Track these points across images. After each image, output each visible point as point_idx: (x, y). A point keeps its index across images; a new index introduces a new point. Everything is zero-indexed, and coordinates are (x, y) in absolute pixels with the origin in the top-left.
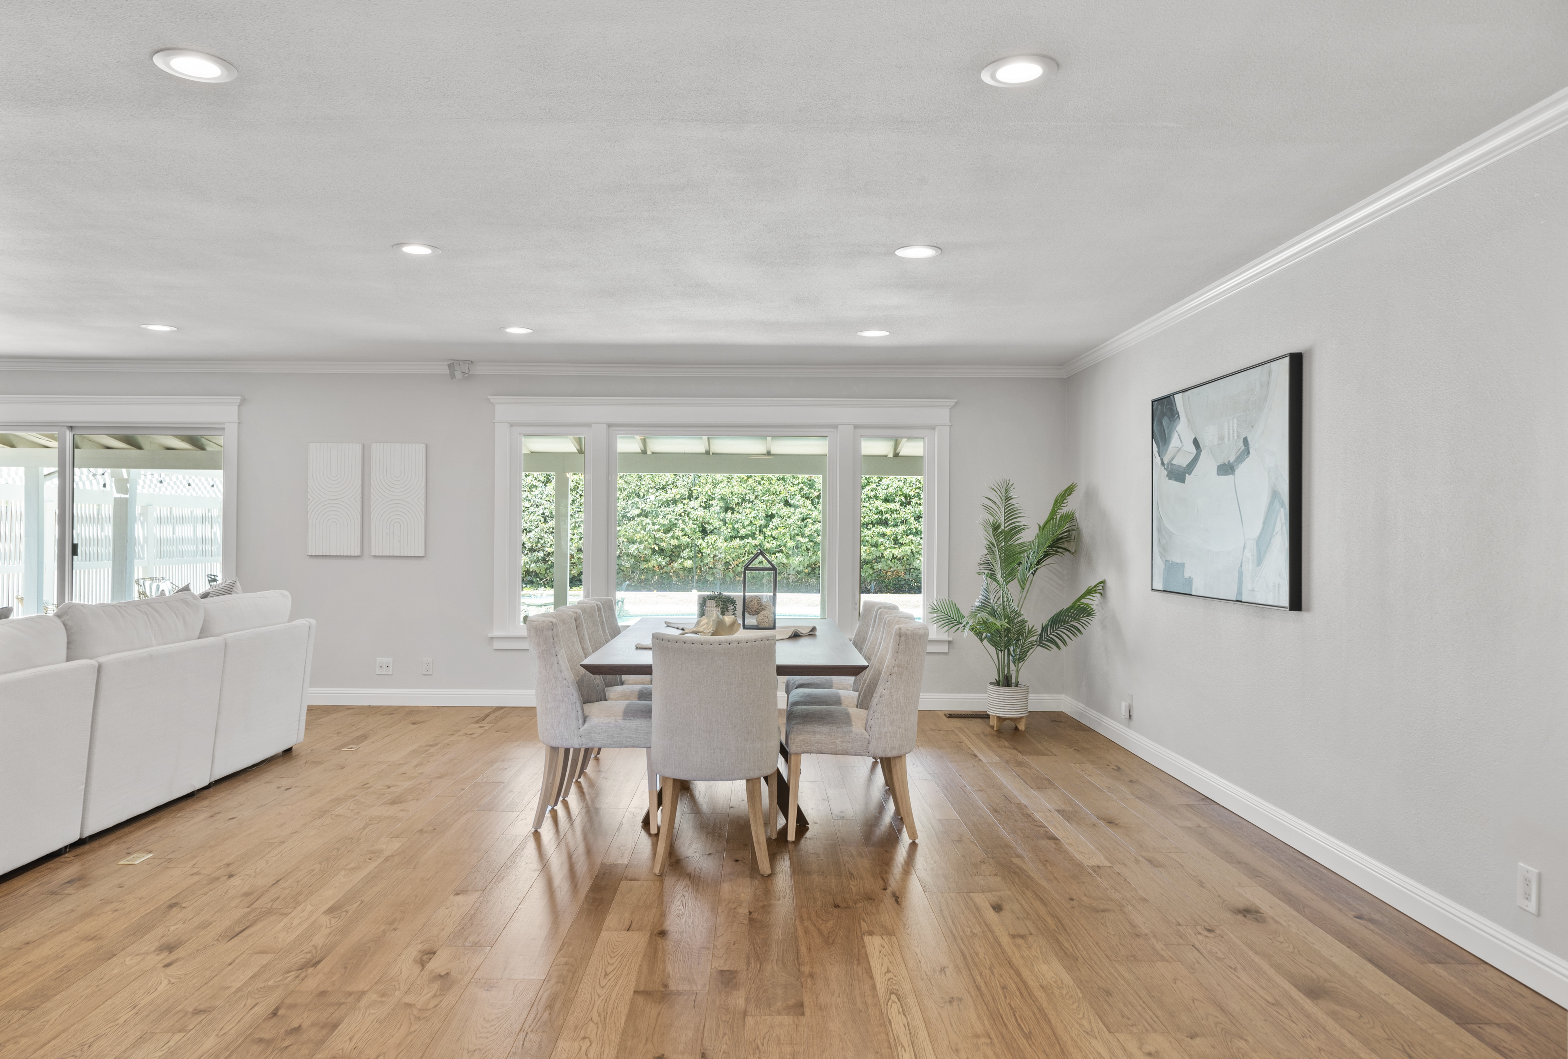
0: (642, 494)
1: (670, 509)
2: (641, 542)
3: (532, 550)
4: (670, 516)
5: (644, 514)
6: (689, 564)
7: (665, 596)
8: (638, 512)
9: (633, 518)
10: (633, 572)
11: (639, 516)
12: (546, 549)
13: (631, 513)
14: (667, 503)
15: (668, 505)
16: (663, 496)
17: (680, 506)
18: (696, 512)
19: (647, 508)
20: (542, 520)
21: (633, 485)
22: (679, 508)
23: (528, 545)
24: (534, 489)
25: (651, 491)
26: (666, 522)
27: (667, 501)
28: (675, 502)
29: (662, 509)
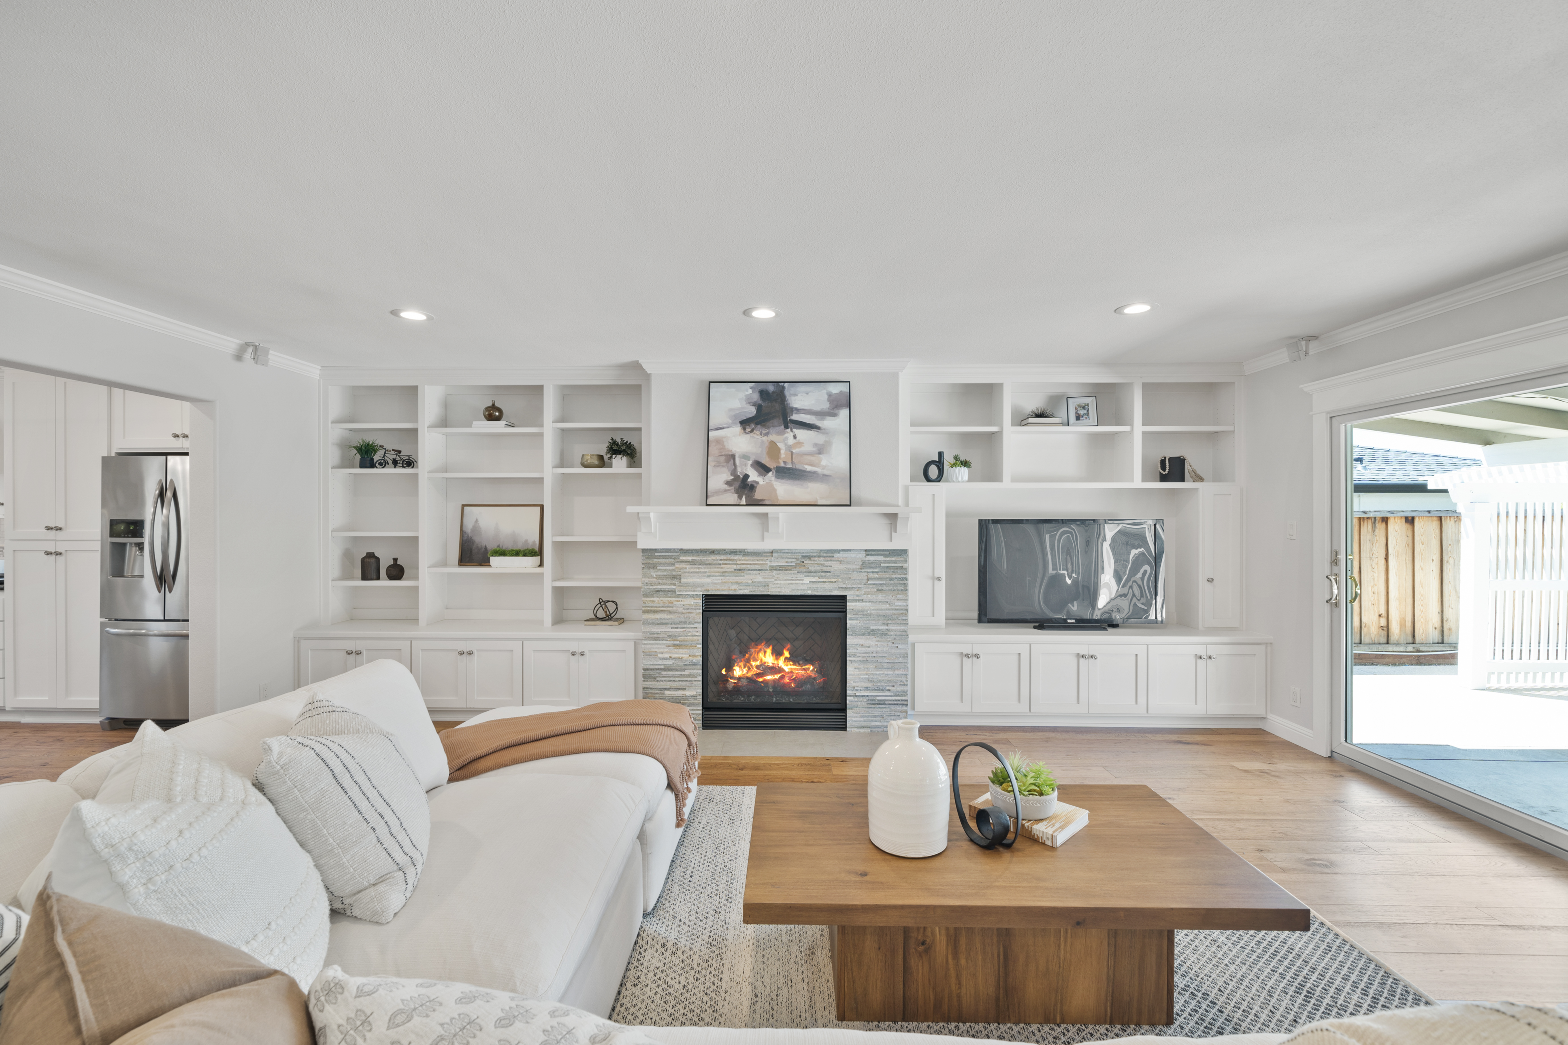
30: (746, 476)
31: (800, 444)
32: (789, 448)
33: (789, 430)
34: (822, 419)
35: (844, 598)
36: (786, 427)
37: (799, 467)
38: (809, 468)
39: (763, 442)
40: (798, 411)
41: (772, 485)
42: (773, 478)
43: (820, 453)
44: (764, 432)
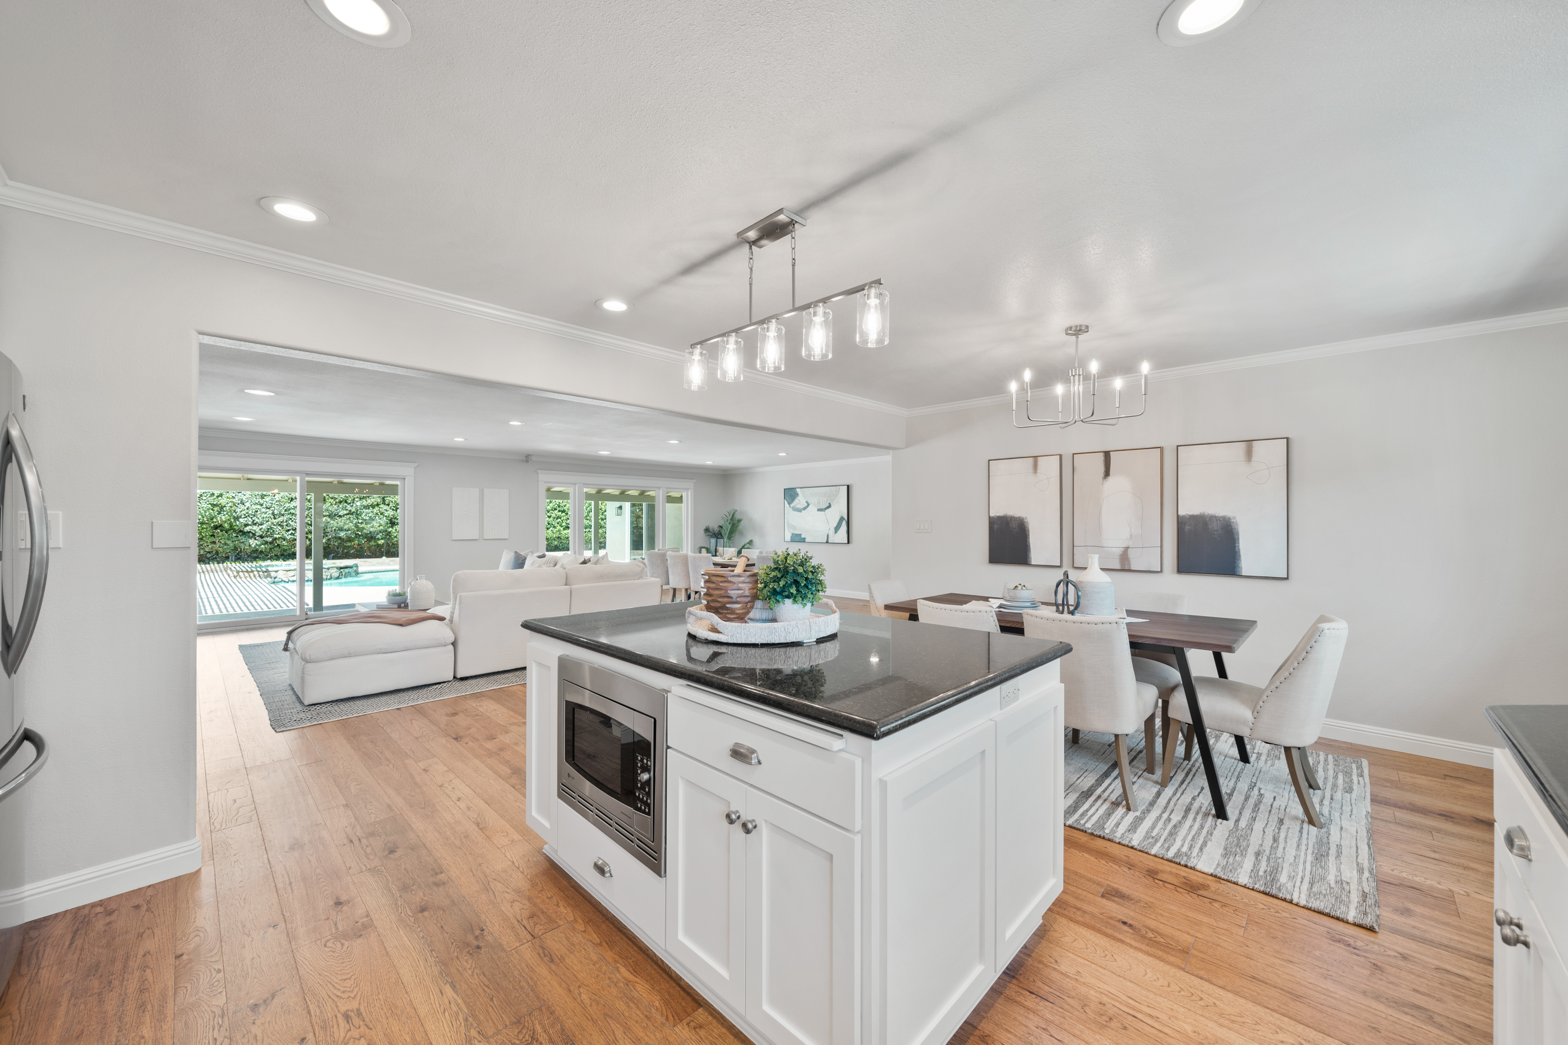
2: (349, 530)
3: (261, 537)
4: (370, 515)
5: (351, 513)
6: (381, 542)
9: (344, 516)
10: (338, 548)
11: (346, 514)
14: (367, 507)
15: (369, 508)
17: (377, 508)
18: (388, 512)
19: (353, 510)
20: (272, 517)
22: (376, 510)
23: (259, 533)
25: (356, 500)
26: (367, 518)
27: (368, 506)
28: (373, 506)
29: (364, 510)
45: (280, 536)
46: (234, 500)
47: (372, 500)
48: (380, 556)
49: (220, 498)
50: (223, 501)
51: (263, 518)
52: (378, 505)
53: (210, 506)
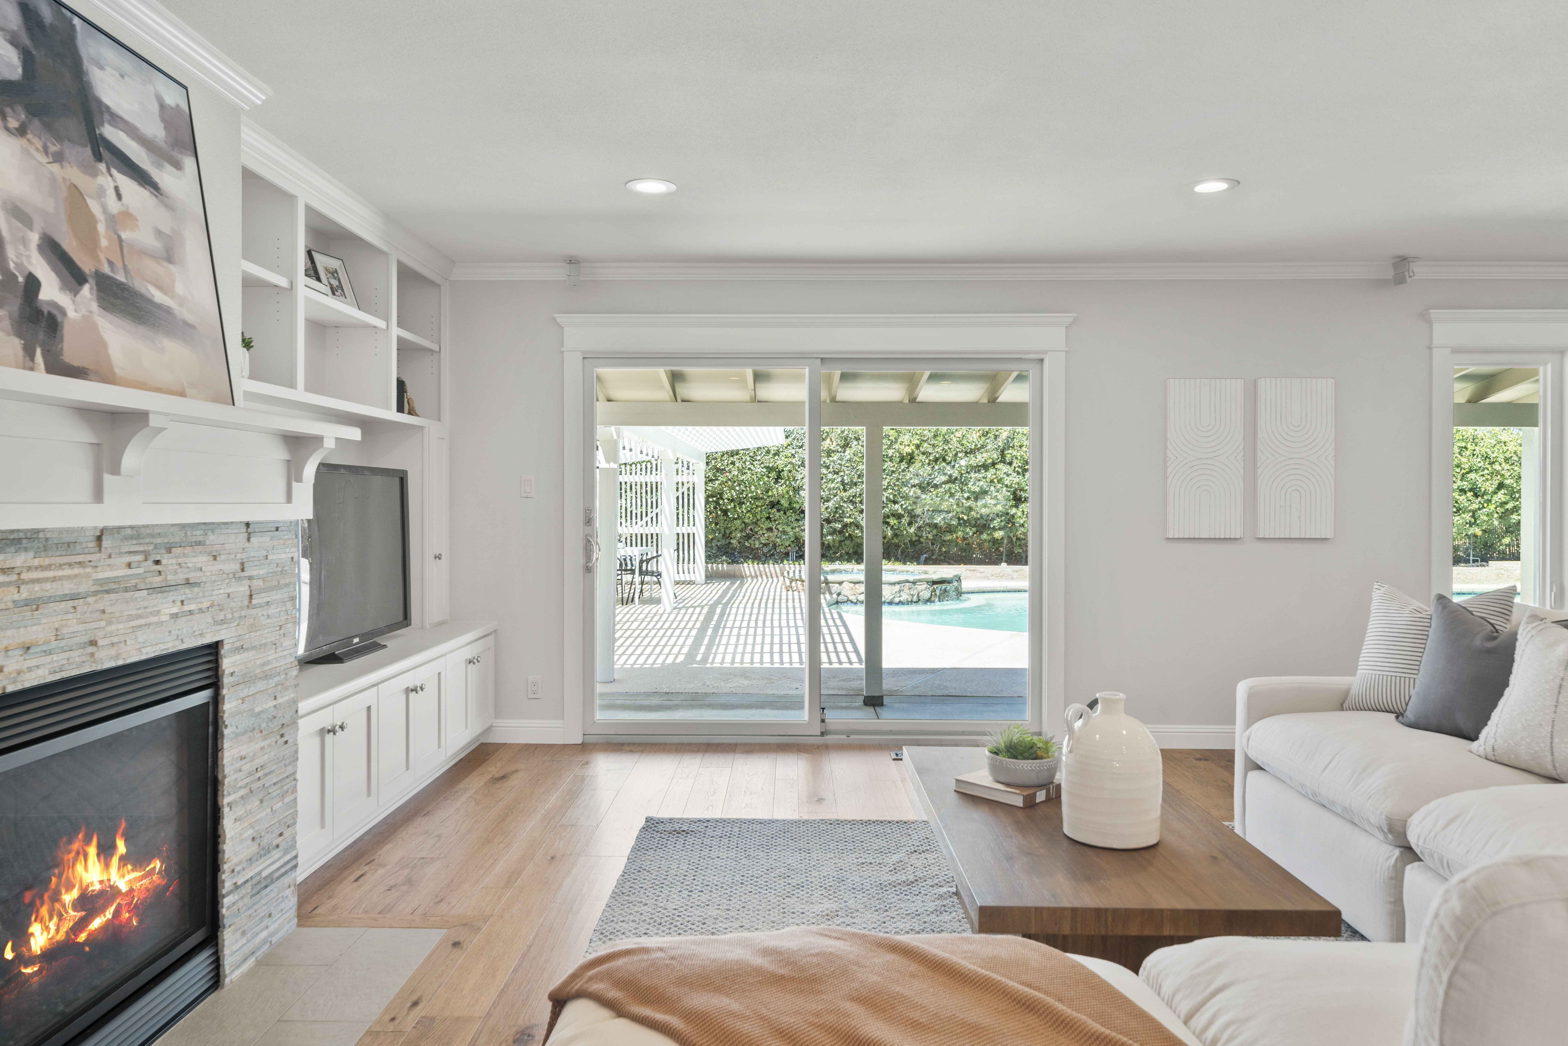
0: (949, 459)
1: (981, 476)
2: (948, 512)
5: (951, 480)
6: (999, 534)
7: (974, 571)
8: (944, 478)
10: (933, 544)
11: (945, 483)
12: (845, 520)
13: (937, 479)
14: (977, 468)
15: (979, 471)
16: (974, 461)
17: (992, 471)
18: (1010, 478)
19: (956, 474)
20: (842, 487)
21: (939, 450)
22: (990, 474)
24: (832, 455)
25: (960, 455)
26: (977, 489)
27: (978, 466)
28: (985, 467)
29: (972, 475)
30: (33, 284)
31: (127, 217)
32: (113, 221)
33: (102, 167)
34: (160, 166)
35: (214, 649)
36: (99, 158)
37: (138, 285)
38: (158, 296)
39: (53, 179)
40: (116, 120)
41: (94, 327)
42: (94, 306)
43: (170, 259)
44: (54, 148)
45: (852, 520)
46: (794, 461)
47: (985, 455)
48: (996, 562)
49: (777, 457)
50: (780, 462)
51: (830, 489)
52: (993, 464)
53: (764, 470)
